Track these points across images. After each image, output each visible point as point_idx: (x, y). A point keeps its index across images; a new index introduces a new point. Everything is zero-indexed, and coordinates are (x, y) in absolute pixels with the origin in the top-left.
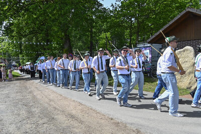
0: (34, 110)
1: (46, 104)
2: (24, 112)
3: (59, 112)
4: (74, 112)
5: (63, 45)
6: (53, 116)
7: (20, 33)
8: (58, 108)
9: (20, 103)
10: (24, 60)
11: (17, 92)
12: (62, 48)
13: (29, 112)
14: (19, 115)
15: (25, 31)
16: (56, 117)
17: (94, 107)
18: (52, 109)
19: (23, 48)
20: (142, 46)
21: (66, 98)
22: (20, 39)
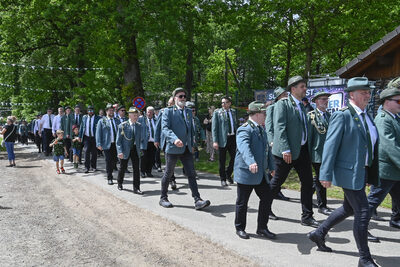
0: (61, 237)
1: (90, 224)
2: (37, 242)
3: (126, 247)
4: (164, 248)
5: (121, 75)
6: (112, 257)
7: (17, 45)
8: (122, 234)
9: (24, 217)
10: (23, 108)
11: (13, 190)
12: (119, 83)
13: (51, 242)
14: (25, 249)
15: (28, 40)
16: (119, 259)
17: (214, 238)
18: (107, 236)
19: (21, 79)
20: (322, 84)
21: (137, 209)
22: (17, 58)
